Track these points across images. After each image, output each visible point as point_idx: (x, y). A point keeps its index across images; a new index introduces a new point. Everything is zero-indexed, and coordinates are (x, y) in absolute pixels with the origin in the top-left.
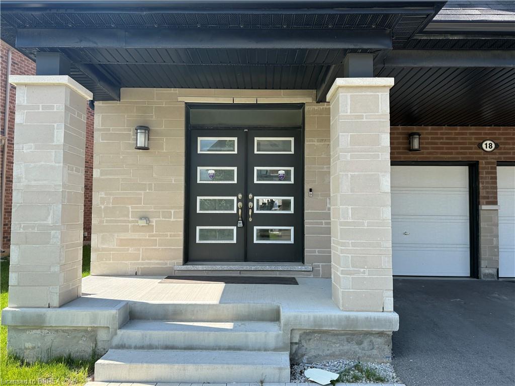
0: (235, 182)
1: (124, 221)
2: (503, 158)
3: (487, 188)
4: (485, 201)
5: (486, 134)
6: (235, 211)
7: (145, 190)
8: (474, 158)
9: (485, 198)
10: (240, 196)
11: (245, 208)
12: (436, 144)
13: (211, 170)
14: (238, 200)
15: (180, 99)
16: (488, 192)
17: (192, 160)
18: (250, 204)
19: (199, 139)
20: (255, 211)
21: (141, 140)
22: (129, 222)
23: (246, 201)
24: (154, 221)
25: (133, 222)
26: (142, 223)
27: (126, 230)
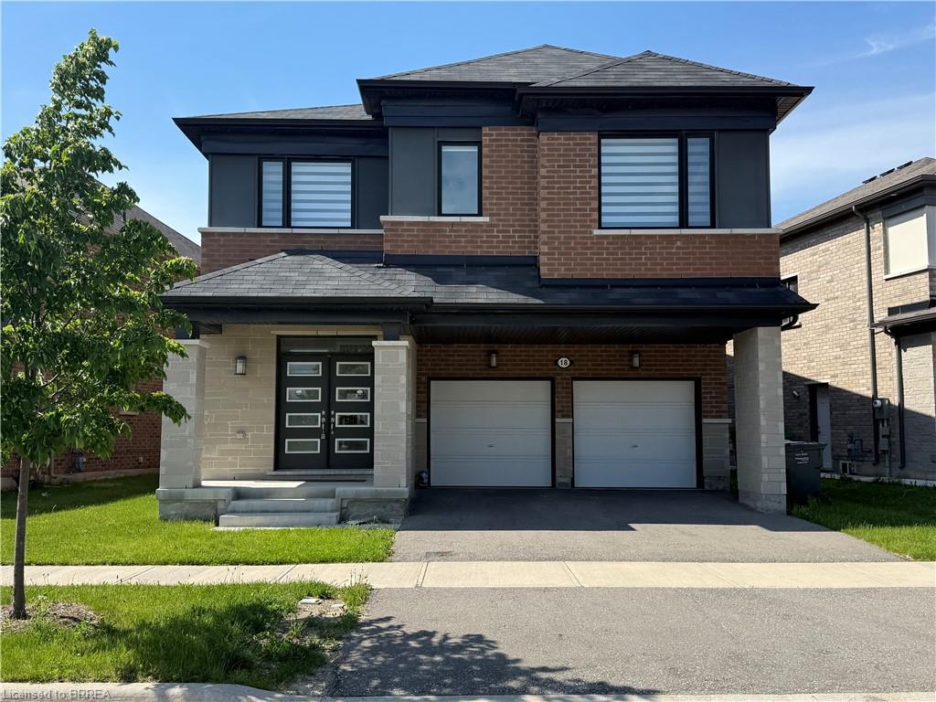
0: (320, 400)
1: (225, 435)
2: (577, 374)
3: (561, 402)
4: (560, 414)
5: (562, 351)
6: (319, 426)
7: (242, 408)
8: (551, 374)
9: (560, 411)
10: (324, 412)
11: (328, 423)
12: (515, 360)
13: (299, 390)
14: (322, 417)
15: (272, 332)
16: (562, 406)
17: (282, 382)
18: (333, 419)
19: (288, 363)
20: (337, 426)
21: (240, 368)
22: (228, 435)
23: (328, 417)
24: (249, 435)
25: (231, 435)
26: (240, 436)
27: (226, 442)
